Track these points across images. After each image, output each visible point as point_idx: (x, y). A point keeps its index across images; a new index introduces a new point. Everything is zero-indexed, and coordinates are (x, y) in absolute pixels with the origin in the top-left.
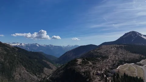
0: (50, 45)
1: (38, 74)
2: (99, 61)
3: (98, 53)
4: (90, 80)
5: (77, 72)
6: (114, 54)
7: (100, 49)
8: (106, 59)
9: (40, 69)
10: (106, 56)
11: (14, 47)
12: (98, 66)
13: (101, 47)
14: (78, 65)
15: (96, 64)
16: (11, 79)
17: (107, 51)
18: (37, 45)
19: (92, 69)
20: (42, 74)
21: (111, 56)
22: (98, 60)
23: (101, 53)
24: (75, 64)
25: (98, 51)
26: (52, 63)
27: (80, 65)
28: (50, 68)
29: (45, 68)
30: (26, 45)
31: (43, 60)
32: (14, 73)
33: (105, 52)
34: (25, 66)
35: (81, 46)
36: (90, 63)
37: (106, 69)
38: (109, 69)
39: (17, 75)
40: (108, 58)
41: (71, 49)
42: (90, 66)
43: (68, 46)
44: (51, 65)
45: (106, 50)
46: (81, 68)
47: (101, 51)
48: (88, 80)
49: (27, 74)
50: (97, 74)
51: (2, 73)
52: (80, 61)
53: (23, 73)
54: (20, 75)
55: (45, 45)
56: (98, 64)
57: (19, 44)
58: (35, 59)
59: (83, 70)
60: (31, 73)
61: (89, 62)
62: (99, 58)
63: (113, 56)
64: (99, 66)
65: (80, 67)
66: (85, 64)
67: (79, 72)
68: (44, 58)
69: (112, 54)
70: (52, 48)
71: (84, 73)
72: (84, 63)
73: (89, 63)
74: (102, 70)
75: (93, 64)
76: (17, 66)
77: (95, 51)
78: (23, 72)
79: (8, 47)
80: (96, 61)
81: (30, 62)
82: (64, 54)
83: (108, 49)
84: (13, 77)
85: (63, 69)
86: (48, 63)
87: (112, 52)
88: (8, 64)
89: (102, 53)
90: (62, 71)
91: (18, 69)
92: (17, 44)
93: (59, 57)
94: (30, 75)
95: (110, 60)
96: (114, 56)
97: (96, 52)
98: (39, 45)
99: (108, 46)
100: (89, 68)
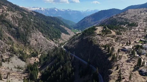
0: (69, 10)
1: (55, 40)
2: (124, 30)
3: (123, 18)
4: (113, 58)
5: (95, 45)
6: (145, 20)
7: (126, 14)
8: (134, 27)
9: (57, 35)
10: (133, 23)
11: (33, 11)
12: (124, 37)
13: (127, 12)
14: (97, 34)
15: (121, 34)
16: (27, 45)
17: (135, 16)
18: (56, 9)
19: (115, 41)
20: (60, 39)
21: (141, 23)
22: (124, 28)
23: (126, 20)
24: (93, 33)
25: (123, 16)
26: (70, 29)
27: (99, 35)
28: (68, 34)
29: (62, 33)
30: (45, 9)
31: (60, 26)
32: (30, 39)
33: (133, 18)
34: (42, 32)
35: (102, 11)
36: (114, 33)
37: (135, 42)
38: (141, 42)
39: (33, 41)
40: (137, 26)
41: (90, 14)
42: (113, 37)
43: (87, 10)
44: (69, 31)
45: (133, 15)
46: (100, 39)
47: (127, 17)
48: (110, 59)
49: (44, 40)
50: (124, 50)
51: (18, 38)
52: (99, 29)
53: (40, 39)
54: (36, 40)
55: (63, 10)
56: (124, 34)
57: (38, 9)
58: (53, 24)
59: (103, 43)
60: (48, 38)
61: (111, 31)
62: (124, 25)
63: (143, 23)
64: (126, 37)
65: (99, 37)
66: (106, 34)
67: (98, 45)
68: (62, 23)
69: (142, 20)
70: (70, 13)
71: (105, 47)
72: (105, 32)
73: (111, 33)
74: (130, 44)
75: (118, 33)
76: (32, 31)
77: (120, 16)
78: (39, 37)
79: (26, 11)
80: (121, 31)
81: (47, 28)
82: (83, 20)
83: (136, 14)
84: (28, 43)
85: (79, 38)
86: (66, 28)
87: (142, 17)
88: (22, 30)
89: (128, 19)
90: (77, 41)
91: (34, 35)
92: (37, 9)
93: (77, 22)
94: (47, 40)
95: (140, 28)
96: (145, 23)
97: (120, 18)
98: (58, 10)
99: (137, 10)
100: (112, 40)
